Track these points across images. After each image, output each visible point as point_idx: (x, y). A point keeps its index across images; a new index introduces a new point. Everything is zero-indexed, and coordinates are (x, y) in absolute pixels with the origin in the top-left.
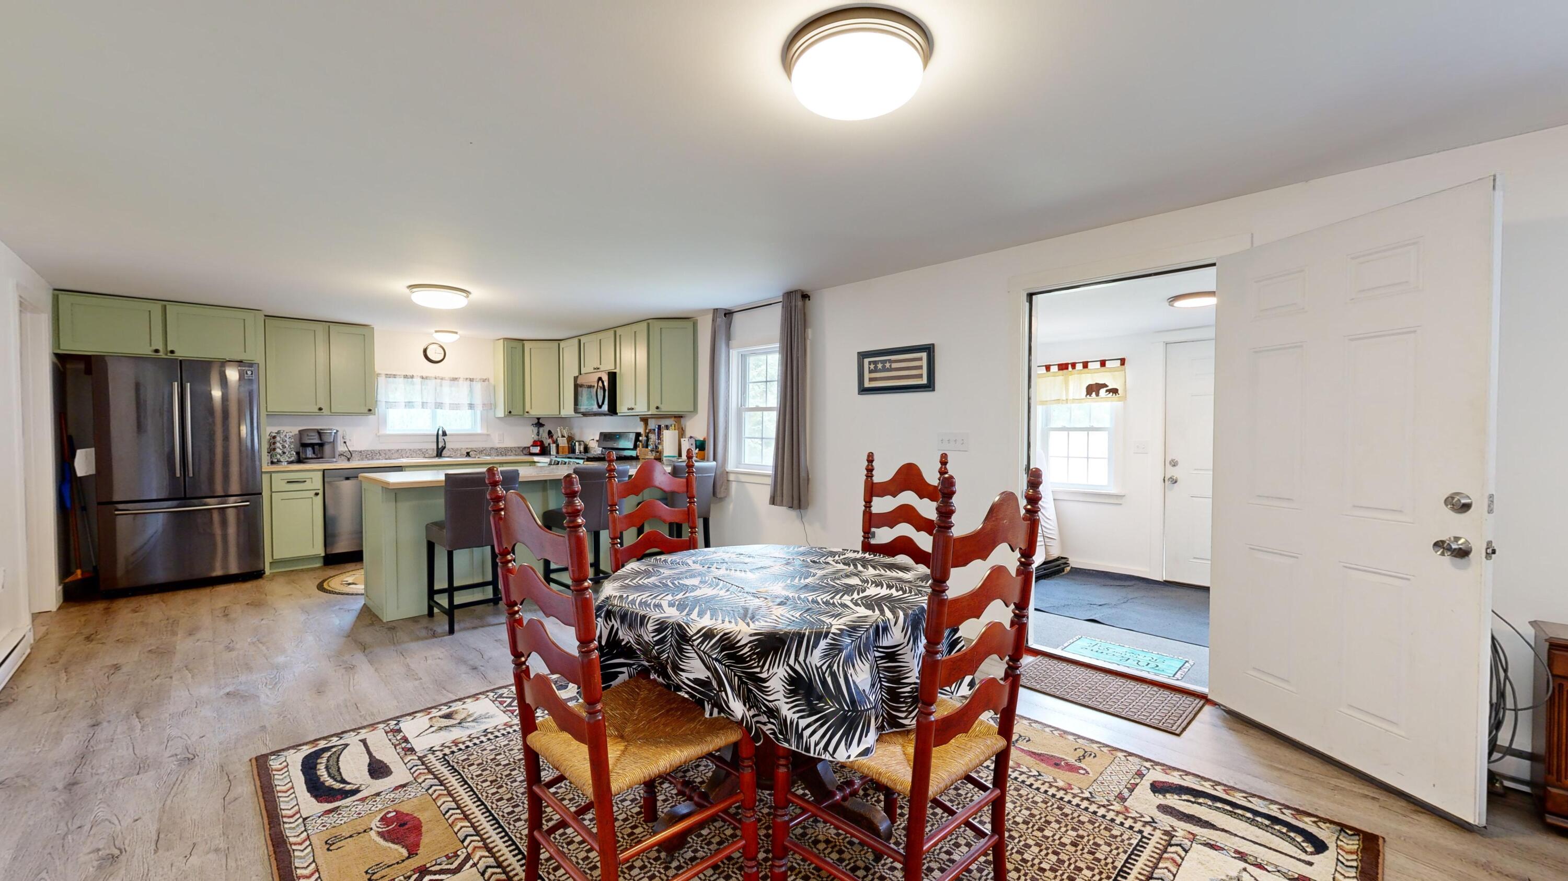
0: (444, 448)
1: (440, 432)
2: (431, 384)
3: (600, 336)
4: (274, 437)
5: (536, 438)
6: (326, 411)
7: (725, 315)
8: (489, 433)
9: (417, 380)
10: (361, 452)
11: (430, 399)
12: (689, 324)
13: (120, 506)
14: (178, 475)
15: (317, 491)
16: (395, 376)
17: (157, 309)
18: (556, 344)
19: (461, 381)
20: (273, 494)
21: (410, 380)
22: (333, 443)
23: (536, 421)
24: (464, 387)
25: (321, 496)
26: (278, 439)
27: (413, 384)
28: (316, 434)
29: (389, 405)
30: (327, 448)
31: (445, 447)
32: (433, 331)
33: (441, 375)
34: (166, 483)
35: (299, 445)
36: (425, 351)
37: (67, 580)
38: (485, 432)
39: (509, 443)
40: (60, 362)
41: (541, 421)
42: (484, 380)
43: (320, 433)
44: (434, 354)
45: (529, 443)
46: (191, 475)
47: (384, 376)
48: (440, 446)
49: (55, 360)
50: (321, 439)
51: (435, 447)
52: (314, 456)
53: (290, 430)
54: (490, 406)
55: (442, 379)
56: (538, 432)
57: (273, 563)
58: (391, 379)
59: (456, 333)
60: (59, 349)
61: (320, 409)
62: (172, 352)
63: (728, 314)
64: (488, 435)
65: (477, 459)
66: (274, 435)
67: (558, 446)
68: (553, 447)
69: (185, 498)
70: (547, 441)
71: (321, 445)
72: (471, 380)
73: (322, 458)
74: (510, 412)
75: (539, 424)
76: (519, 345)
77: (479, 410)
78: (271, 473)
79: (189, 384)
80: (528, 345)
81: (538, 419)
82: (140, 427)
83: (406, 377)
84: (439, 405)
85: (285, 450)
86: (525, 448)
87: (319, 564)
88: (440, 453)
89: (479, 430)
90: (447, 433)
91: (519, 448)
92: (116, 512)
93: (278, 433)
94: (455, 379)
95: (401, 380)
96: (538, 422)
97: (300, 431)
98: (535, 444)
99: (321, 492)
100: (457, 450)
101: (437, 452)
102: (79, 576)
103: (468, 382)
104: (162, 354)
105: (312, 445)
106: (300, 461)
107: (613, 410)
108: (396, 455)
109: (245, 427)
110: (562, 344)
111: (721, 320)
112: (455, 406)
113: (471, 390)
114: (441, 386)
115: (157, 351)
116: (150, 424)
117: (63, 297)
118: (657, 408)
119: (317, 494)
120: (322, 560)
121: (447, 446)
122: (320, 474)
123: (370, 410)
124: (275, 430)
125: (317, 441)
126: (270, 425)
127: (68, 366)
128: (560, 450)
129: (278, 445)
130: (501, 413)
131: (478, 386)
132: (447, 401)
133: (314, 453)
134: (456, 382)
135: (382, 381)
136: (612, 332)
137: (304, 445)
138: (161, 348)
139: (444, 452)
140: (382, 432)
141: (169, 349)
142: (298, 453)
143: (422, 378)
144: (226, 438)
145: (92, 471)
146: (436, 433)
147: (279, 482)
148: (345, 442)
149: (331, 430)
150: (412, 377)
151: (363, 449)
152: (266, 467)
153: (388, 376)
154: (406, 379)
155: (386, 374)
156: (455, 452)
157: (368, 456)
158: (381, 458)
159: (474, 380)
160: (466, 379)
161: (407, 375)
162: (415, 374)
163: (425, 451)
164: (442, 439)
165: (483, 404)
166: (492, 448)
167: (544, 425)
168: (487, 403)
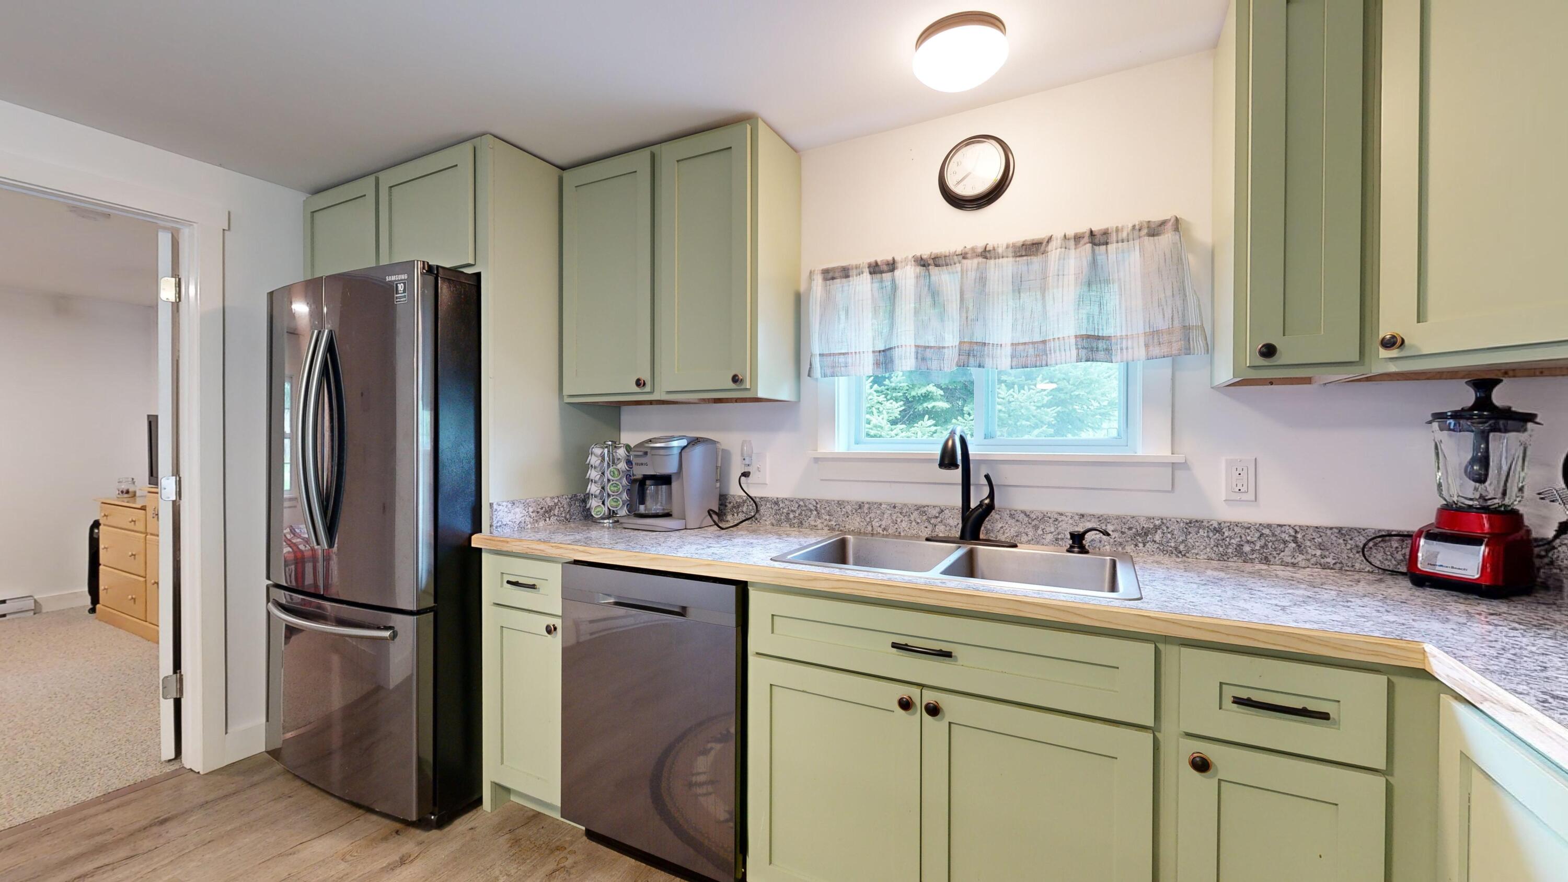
0: (987, 509)
2: (954, 277)
8: (1178, 458)
9: (907, 274)
10: (776, 503)
16: (845, 273)
19: (1054, 251)
21: (887, 276)
23: (1467, 397)
24: (1068, 273)
31: (993, 509)
38: (1167, 450)
41: (1502, 394)
42: (1154, 230)
44: (975, 173)
48: (973, 504)
51: (959, 502)
56: (1484, 461)
72: (1098, 239)
74: (1269, 351)
75: (1484, 410)
83: (875, 269)
84: (975, 356)
88: (971, 528)
90: (1003, 452)
94: (1035, 248)
96: (1484, 403)
100: (1044, 518)
101: (965, 521)
112: (1032, 354)
130: (1225, 362)
139: (994, 526)
140: (824, 447)
150: (892, 266)
151: (783, 495)
153: (829, 275)
154: (879, 276)
155: (826, 272)
156: (1036, 528)
157: (791, 516)
158: (820, 526)
159: (1114, 237)
160: (1078, 238)
161: (877, 264)
162: (894, 262)
163: (935, 512)
164: (987, 477)
165: (1153, 336)
166: (1193, 525)
167: (1530, 417)
168: (1170, 331)
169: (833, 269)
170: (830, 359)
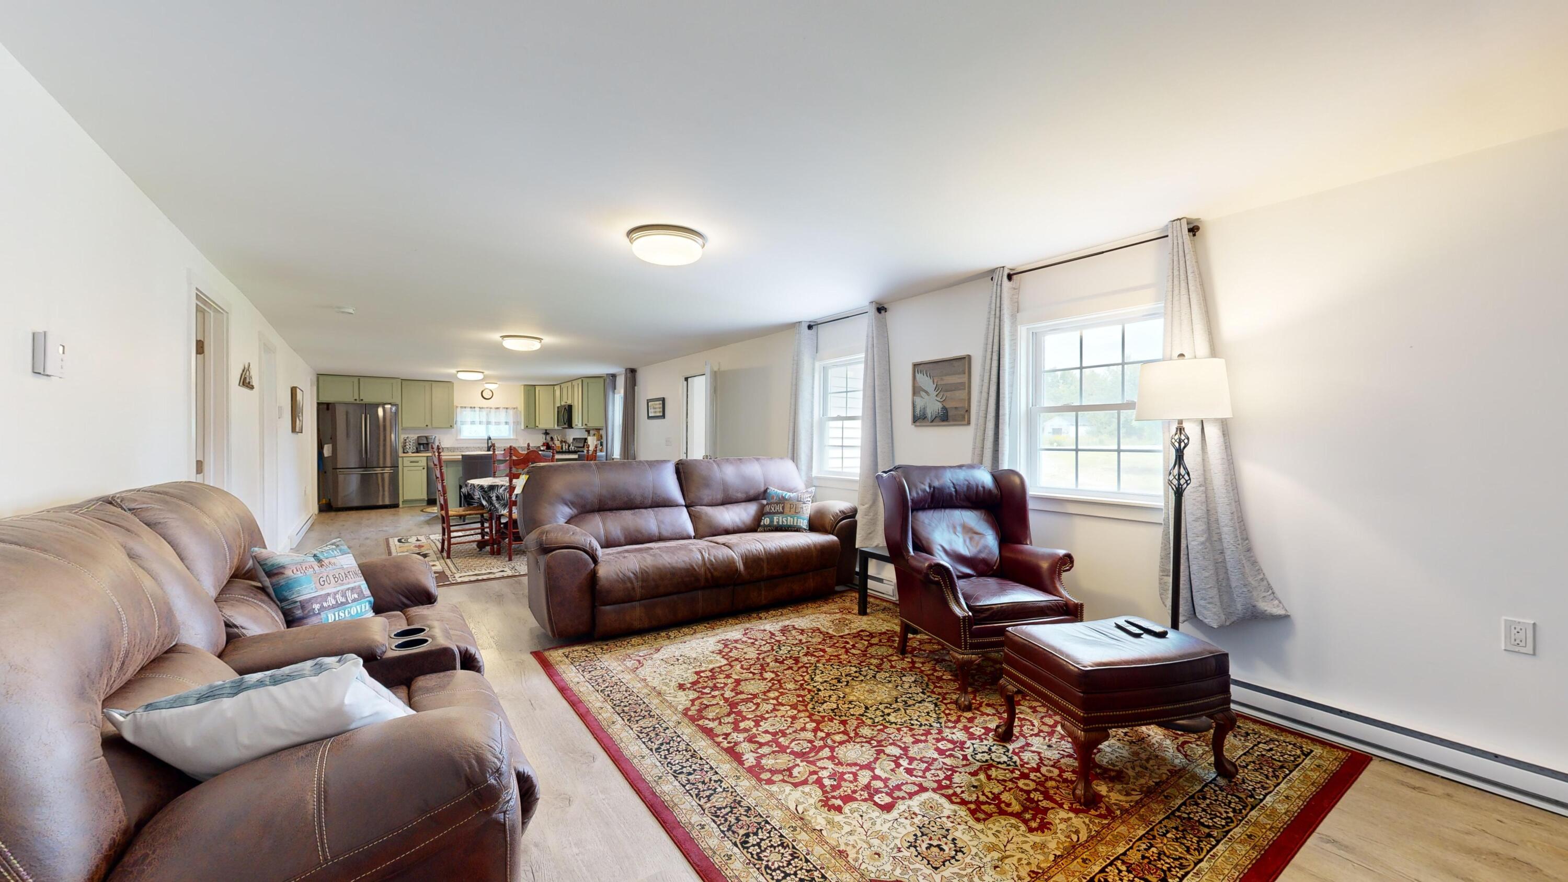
6: (430, 426)
8: (517, 438)
9: (477, 409)
10: (448, 448)
11: (484, 420)
13: (341, 470)
14: (363, 456)
16: (466, 407)
17: (356, 380)
19: (502, 409)
20: (405, 467)
21: (473, 409)
22: (433, 442)
25: (426, 469)
26: (407, 441)
28: (425, 438)
29: (462, 423)
30: (430, 445)
34: (358, 461)
35: (417, 444)
36: (482, 395)
37: (321, 503)
38: (515, 438)
40: (320, 406)
42: (513, 409)
43: (427, 438)
44: (487, 395)
46: (369, 456)
47: (459, 407)
50: (427, 441)
52: (424, 450)
53: (413, 437)
54: (516, 423)
55: (491, 408)
57: (403, 501)
58: (463, 409)
60: (320, 400)
61: (427, 426)
62: (361, 400)
64: (519, 440)
66: (405, 439)
69: (366, 467)
71: (427, 444)
73: (427, 450)
74: (531, 426)
76: (532, 388)
77: (511, 425)
78: (403, 457)
79: (369, 413)
80: (537, 388)
82: (348, 435)
83: (471, 407)
84: (489, 423)
85: (410, 447)
87: (423, 503)
89: (512, 436)
92: (339, 473)
93: (407, 438)
95: (469, 409)
97: (417, 437)
99: (426, 467)
102: (326, 501)
103: (505, 410)
104: (357, 401)
105: (423, 444)
106: (417, 452)
108: (466, 450)
109: (393, 434)
110: (554, 388)
113: (507, 414)
114: (490, 412)
115: (355, 400)
116: (352, 433)
119: (424, 468)
120: (425, 501)
122: (426, 458)
123: (452, 426)
124: (406, 436)
125: (425, 441)
126: (404, 434)
129: (407, 444)
131: (510, 412)
132: (493, 420)
133: (424, 448)
135: (458, 410)
136: (571, 384)
137: (420, 444)
138: (357, 398)
140: (459, 438)
141: (360, 398)
142: (416, 448)
143: (481, 407)
145: (330, 455)
147: (407, 461)
148: (439, 443)
149: (432, 436)
150: (475, 407)
151: (449, 446)
152: (401, 455)
153: (461, 407)
159: (508, 409)
160: (505, 408)
165: (512, 422)
168: (514, 421)
169: (464, 406)
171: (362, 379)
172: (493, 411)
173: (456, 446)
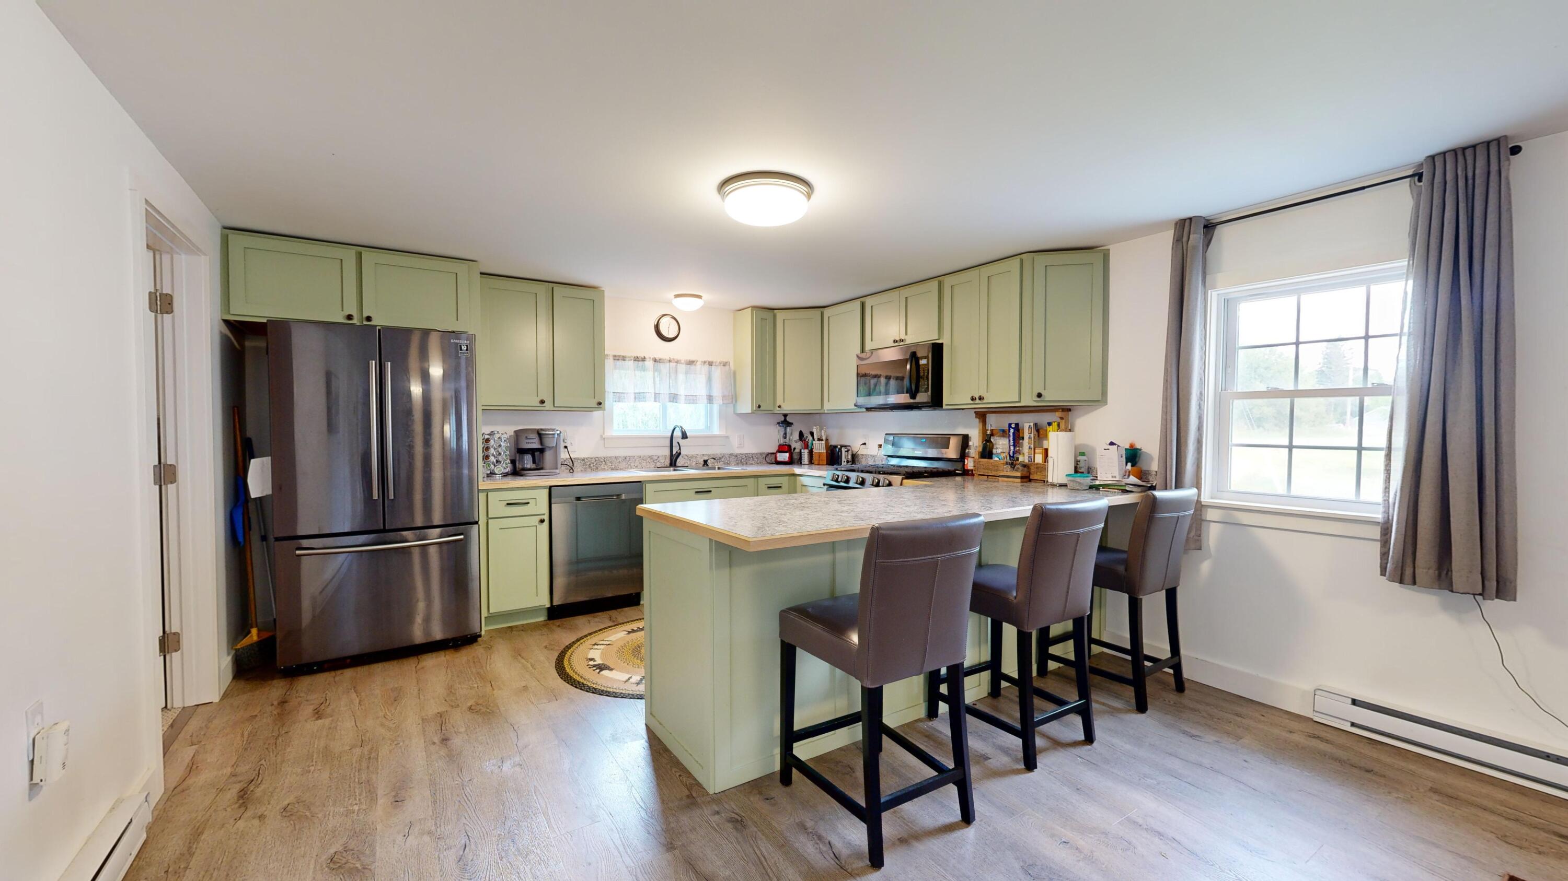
0: (678, 455)
1: (678, 433)
2: (664, 368)
3: (905, 292)
4: (487, 441)
5: (782, 441)
6: (548, 405)
7: (1205, 227)
8: (727, 434)
9: (649, 364)
10: (583, 460)
11: (664, 390)
12: (1096, 258)
13: (305, 543)
14: (375, 497)
15: (542, 517)
16: (624, 358)
17: (349, 255)
18: (818, 312)
19: (699, 365)
20: (489, 520)
21: (641, 363)
22: (556, 449)
23: (783, 419)
24: (701, 372)
25: (546, 523)
26: (492, 442)
27: (644, 369)
28: (535, 436)
29: (619, 396)
30: (548, 455)
31: (680, 454)
32: (671, 295)
33: (677, 357)
34: (360, 507)
35: (513, 449)
36: (657, 328)
37: (238, 647)
38: (723, 433)
39: (749, 448)
40: (231, 331)
41: (788, 419)
42: (725, 364)
43: (540, 434)
44: (668, 328)
45: (774, 449)
46: (392, 497)
47: (611, 358)
48: (674, 453)
49: (227, 331)
50: (541, 443)
51: (667, 453)
52: (534, 466)
53: (505, 430)
54: (732, 398)
55: (677, 362)
56: (785, 434)
57: (492, 618)
58: (620, 363)
59: (699, 297)
60: (229, 312)
61: (542, 402)
62: (369, 319)
63: (1209, 227)
64: (727, 437)
65: (717, 471)
66: (487, 437)
67: (811, 452)
68: (805, 453)
69: (384, 531)
70: (797, 445)
71: (542, 451)
72: (711, 364)
73: (542, 469)
74: (759, 407)
75: (785, 422)
76: (768, 315)
77: (718, 402)
78: (487, 491)
79: (389, 363)
80: (780, 315)
81: (785, 416)
82: (331, 428)
83: (636, 359)
84: (674, 398)
85: (500, 458)
86: (768, 454)
87: (542, 618)
88: (673, 462)
89: (716, 430)
90: (688, 434)
91: (761, 454)
92: (298, 552)
93: (492, 434)
94: (691, 363)
95: (630, 364)
96: (785, 420)
97: (515, 432)
98: (783, 448)
99: (546, 517)
100: (692, 457)
101: (671, 460)
102: (255, 638)
103: (707, 366)
104: (355, 321)
105: (532, 452)
106: (516, 472)
107: (936, 402)
108: (623, 465)
109: (448, 427)
110: (827, 312)
111: (1196, 238)
112: (692, 400)
113: (709, 379)
114: (676, 372)
115: (350, 317)
116: (342, 424)
117: (233, 237)
118: (1039, 395)
119: (542, 521)
120: (545, 613)
121: (682, 453)
122: (546, 491)
123: (600, 404)
124: (487, 430)
125: (536, 445)
126: (486, 423)
127: (248, 344)
128: (815, 457)
129: (492, 451)
130: (746, 407)
131: (717, 373)
132: (682, 392)
133: (534, 462)
134: (693, 367)
135: (609, 363)
136: (935, 284)
137: (522, 451)
138: (354, 313)
139: (680, 461)
141: (365, 315)
142: (513, 462)
143: (655, 360)
144: (427, 443)
145: (268, 491)
146: (670, 434)
147: (497, 505)
148: (566, 447)
149: (553, 430)
150: (644, 359)
151: (586, 456)
152: (483, 484)
153: (617, 358)
154: (637, 362)
155: (615, 356)
156: (690, 460)
157: (592, 465)
158: (607, 469)
159: (714, 364)
160: (705, 362)
161: (637, 357)
162: (645, 358)
163: (656, 458)
164: (678, 443)
165: (724, 397)
166: (731, 455)
167: (792, 424)
168: (729, 396)
169: (619, 356)
170: (618, 395)
171: (367, 255)
172: (682, 368)
173: (602, 453)
